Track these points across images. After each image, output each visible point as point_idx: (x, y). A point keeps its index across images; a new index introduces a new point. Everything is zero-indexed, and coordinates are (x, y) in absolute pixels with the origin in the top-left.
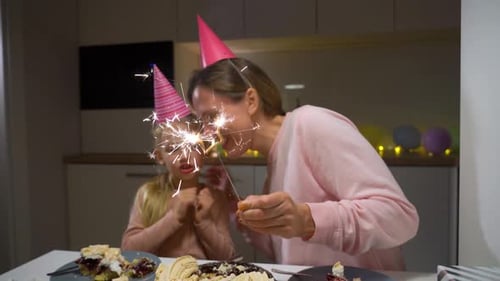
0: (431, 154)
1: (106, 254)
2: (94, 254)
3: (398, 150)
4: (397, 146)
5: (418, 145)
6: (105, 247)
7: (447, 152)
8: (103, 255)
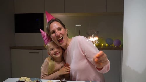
0: (116, 47)
1: (26, 80)
2: (23, 80)
3: (107, 45)
4: (107, 44)
5: (112, 44)
6: (26, 77)
7: (120, 46)
8: (25, 80)
